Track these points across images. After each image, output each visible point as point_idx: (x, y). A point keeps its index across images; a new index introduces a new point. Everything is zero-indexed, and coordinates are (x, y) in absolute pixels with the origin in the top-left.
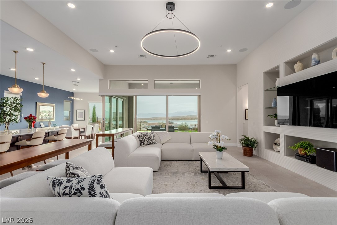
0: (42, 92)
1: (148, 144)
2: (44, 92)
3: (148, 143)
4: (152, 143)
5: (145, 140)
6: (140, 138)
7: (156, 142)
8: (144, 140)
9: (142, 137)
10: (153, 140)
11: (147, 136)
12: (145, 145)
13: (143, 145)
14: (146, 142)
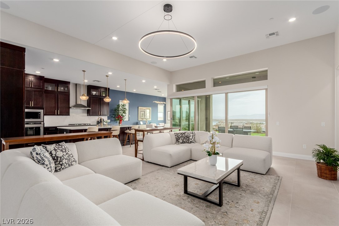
0: (125, 100)
1: (182, 143)
2: (126, 100)
3: (183, 141)
4: (187, 142)
5: (181, 138)
6: (176, 136)
7: (194, 142)
8: (179, 138)
9: (178, 136)
10: (191, 139)
11: (184, 135)
12: (179, 143)
13: (177, 143)
14: (181, 141)
